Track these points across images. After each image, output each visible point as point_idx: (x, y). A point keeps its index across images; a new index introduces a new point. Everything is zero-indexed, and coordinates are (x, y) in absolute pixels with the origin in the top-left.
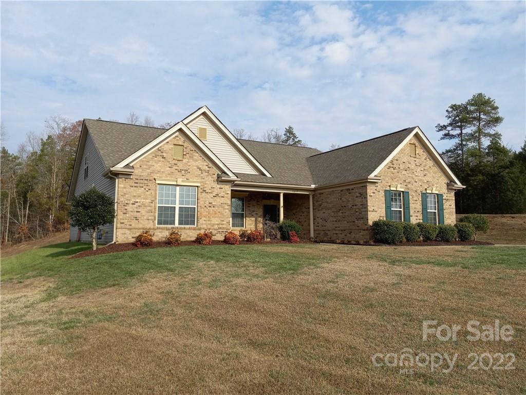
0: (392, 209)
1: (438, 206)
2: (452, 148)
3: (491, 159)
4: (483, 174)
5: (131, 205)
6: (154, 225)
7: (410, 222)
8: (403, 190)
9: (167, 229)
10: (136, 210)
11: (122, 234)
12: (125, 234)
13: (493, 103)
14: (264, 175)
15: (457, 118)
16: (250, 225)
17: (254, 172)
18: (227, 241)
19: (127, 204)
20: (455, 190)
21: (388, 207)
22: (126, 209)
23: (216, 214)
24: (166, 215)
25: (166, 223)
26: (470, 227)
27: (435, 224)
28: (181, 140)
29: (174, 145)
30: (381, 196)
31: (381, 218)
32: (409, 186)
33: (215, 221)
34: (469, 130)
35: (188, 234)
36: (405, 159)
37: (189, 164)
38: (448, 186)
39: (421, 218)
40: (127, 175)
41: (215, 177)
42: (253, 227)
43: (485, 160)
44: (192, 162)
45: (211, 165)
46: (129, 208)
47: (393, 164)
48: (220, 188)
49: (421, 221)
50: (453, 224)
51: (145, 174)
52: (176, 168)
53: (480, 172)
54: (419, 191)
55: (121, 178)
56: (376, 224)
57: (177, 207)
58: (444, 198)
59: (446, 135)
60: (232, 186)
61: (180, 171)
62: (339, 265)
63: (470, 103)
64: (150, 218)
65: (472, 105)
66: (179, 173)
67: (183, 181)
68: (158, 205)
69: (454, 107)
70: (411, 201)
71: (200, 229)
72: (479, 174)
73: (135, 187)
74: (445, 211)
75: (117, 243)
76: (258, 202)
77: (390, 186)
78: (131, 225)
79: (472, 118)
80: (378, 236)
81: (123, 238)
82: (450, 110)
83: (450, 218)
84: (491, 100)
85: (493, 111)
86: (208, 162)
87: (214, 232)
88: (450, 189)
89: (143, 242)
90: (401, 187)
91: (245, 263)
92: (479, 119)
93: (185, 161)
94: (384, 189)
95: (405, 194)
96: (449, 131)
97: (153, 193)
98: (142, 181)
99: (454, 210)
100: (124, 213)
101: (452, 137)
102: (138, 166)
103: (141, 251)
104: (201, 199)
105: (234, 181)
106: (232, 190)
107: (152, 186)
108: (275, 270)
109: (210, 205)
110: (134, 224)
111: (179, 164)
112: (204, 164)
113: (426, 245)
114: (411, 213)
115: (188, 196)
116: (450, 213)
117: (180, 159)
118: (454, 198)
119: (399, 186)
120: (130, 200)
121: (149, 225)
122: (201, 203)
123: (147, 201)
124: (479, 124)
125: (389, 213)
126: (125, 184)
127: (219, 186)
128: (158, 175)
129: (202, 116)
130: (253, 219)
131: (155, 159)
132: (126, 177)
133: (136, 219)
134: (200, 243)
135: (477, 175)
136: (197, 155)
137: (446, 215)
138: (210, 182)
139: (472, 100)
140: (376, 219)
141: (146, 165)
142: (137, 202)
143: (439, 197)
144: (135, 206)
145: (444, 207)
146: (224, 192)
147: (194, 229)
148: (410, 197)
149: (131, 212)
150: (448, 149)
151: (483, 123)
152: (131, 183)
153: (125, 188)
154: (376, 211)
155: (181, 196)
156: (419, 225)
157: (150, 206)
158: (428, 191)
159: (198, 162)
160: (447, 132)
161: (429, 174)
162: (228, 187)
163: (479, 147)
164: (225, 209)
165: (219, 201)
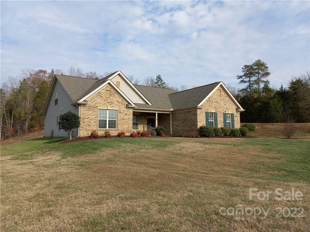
0: (209, 121)
1: (232, 120)
2: (245, 88)
3: (264, 94)
4: (260, 102)
5: (86, 119)
6: (97, 128)
7: (217, 127)
8: (214, 112)
9: (103, 130)
10: (89, 121)
11: (83, 132)
12: (84, 132)
13: (265, 65)
14: (148, 104)
15: (248, 72)
16: (141, 128)
17: (143, 103)
18: (132, 136)
19: (84, 118)
20: (240, 112)
21: (207, 120)
22: (84, 121)
23: (126, 123)
24: (102, 124)
25: (102, 127)
26: (246, 129)
27: (230, 128)
28: (109, 88)
29: (106, 90)
30: (204, 115)
31: (204, 125)
32: (217, 110)
33: (125, 126)
34: (253, 79)
35: (114, 132)
36: (215, 97)
37: (113, 99)
38: (236, 110)
39: (223, 125)
40: (84, 105)
41: (125, 105)
42: (142, 129)
43: (261, 95)
44: (114, 99)
45: (123, 100)
46: (86, 120)
47: (209, 100)
48: (128, 111)
49: (223, 126)
50: (239, 128)
51: (92, 104)
52: (107, 101)
53: (259, 101)
54: (222, 112)
55: (81, 106)
56: (201, 128)
57: (108, 120)
58: (234, 115)
59: (242, 81)
60: (133, 110)
61: (109, 103)
62: (183, 145)
63: (254, 65)
64: (95, 125)
65: (255, 66)
66: (108, 104)
67: (110, 108)
68: (99, 119)
69: (246, 66)
70: (218, 117)
71: (118, 130)
72: (258, 102)
73: (88, 110)
74: (235, 122)
75: (80, 137)
76: (145, 117)
77: (208, 110)
78: (86, 128)
79: (255, 72)
80: (202, 133)
81: (83, 134)
82: (244, 68)
83: (238, 125)
84: (264, 63)
85: (266, 69)
86: (122, 98)
87: (125, 132)
88: (238, 111)
89: (94, 136)
90: (213, 111)
91: (143, 144)
92: (259, 73)
93: (111, 98)
94: (205, 111)
95: (216, 114)
96: (243, 79)
97: (96, 113)
98: (91, 108)
99: (240, 121)
100: (83, 123)
101: (245, 82)
102: (89, 101)
103: (94, 140)
104: (119, 116)
105: (134, 108)
106: (133, 112)
107: (95, 109)
108: (156, 147)
109: (123, 119)
110: (88, 128)
111: (108, 99)
112: (120, 99)
113: (224, 138)
114: (218, 123)
115: (112, 115)
116: (237, 123)
117: (109, 97)
118: (239, 116)
119: (212, 110)
120: (85, 117)
121: (95, 128)
122: (119, 118)
123: (94, 117)
124: (259, 76)
125: (207, 122)
126: (83, 109)
127: (127, 110)
128: (99, 105)
129: (118, 76)
130: (143, 125)
131: (97, 97)
132: (84, 106)
133: (89, 125)
134: (120, 137)
135: (257, 103)
136: (117, 95)
137: (235, 124)
138: (123, 108)
139: (255, 63)
140: (201, 126)
141: (93, 100)
142: (89, 118)
143: (232, 115)
144: (88, 119)
145: (234, 120)
146: (129, 113)
147: (116, 130)
148: (218, 115)
149: (87, 122)
150: (243, 88)
151: (261, 75)
152: (86, 108)
153: (83, 111)
154: (201, 122)
155: (109, 114)
156: (221, 128)
157: (95, 120)
158: (226, 112)
159: (117, 98)
160: (242, 79)
161: (227, 104)
162: (131, 110)
163: (259, 88)
164: (130, 121)
165: (127, 117)
